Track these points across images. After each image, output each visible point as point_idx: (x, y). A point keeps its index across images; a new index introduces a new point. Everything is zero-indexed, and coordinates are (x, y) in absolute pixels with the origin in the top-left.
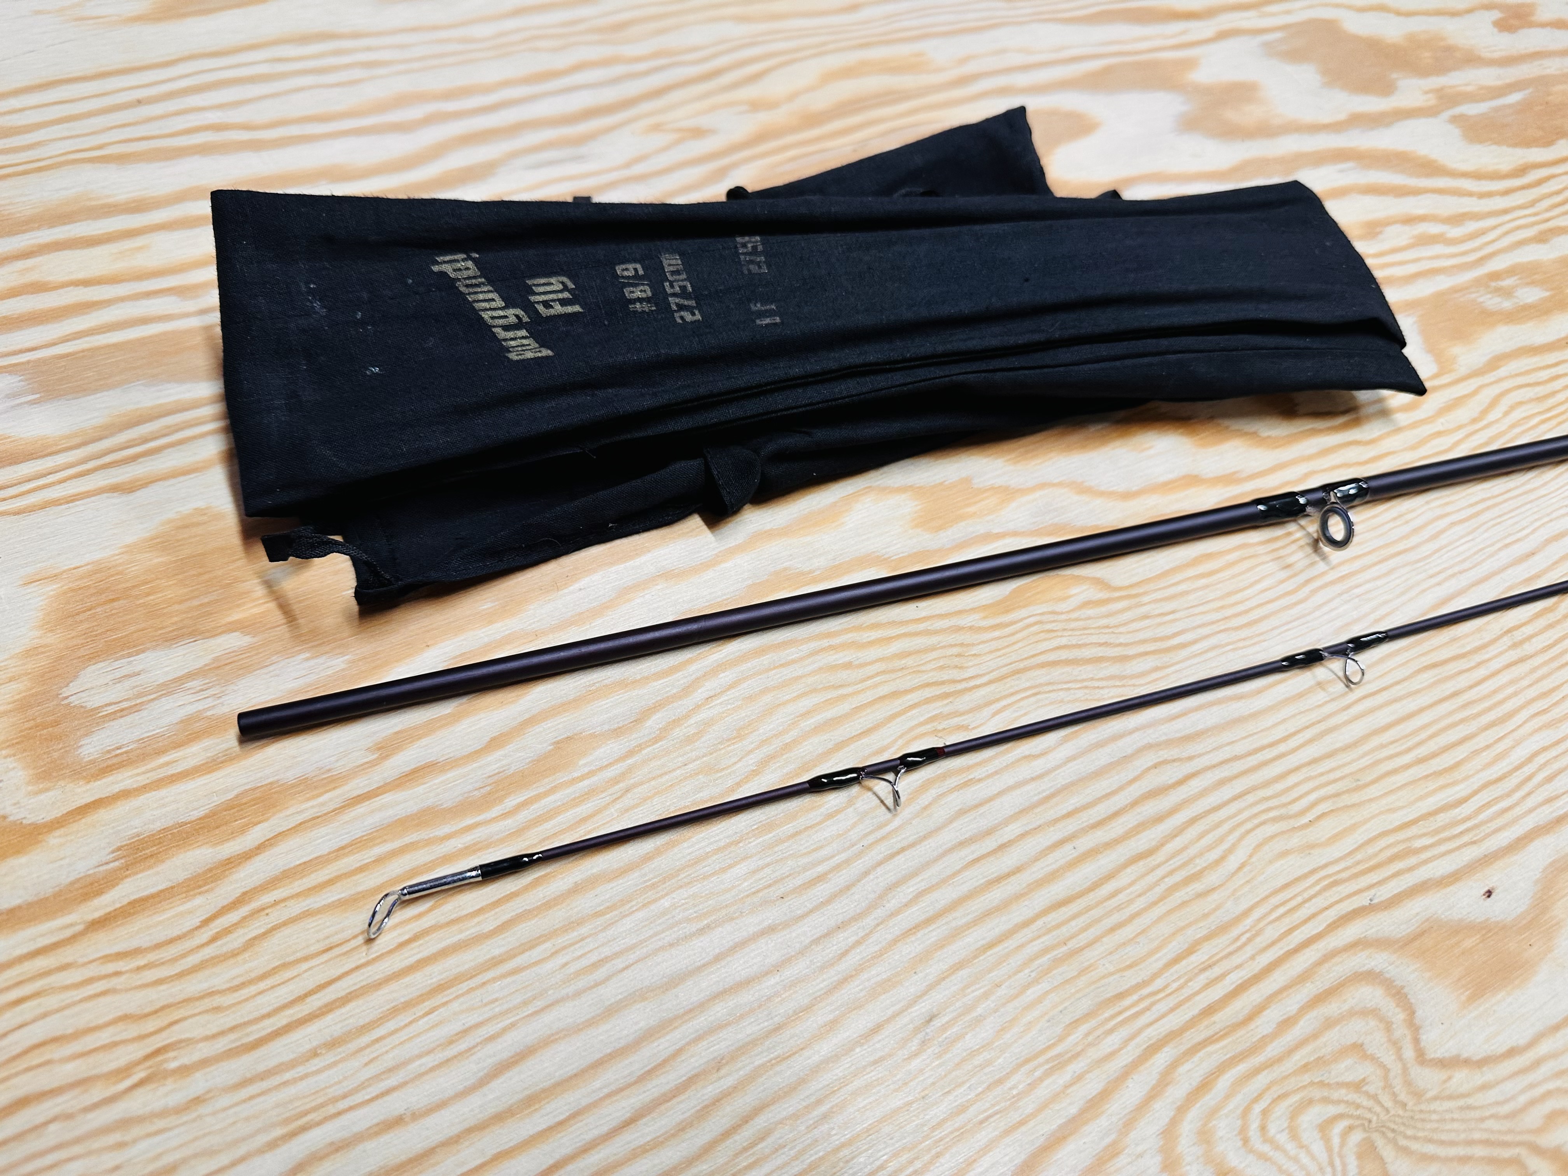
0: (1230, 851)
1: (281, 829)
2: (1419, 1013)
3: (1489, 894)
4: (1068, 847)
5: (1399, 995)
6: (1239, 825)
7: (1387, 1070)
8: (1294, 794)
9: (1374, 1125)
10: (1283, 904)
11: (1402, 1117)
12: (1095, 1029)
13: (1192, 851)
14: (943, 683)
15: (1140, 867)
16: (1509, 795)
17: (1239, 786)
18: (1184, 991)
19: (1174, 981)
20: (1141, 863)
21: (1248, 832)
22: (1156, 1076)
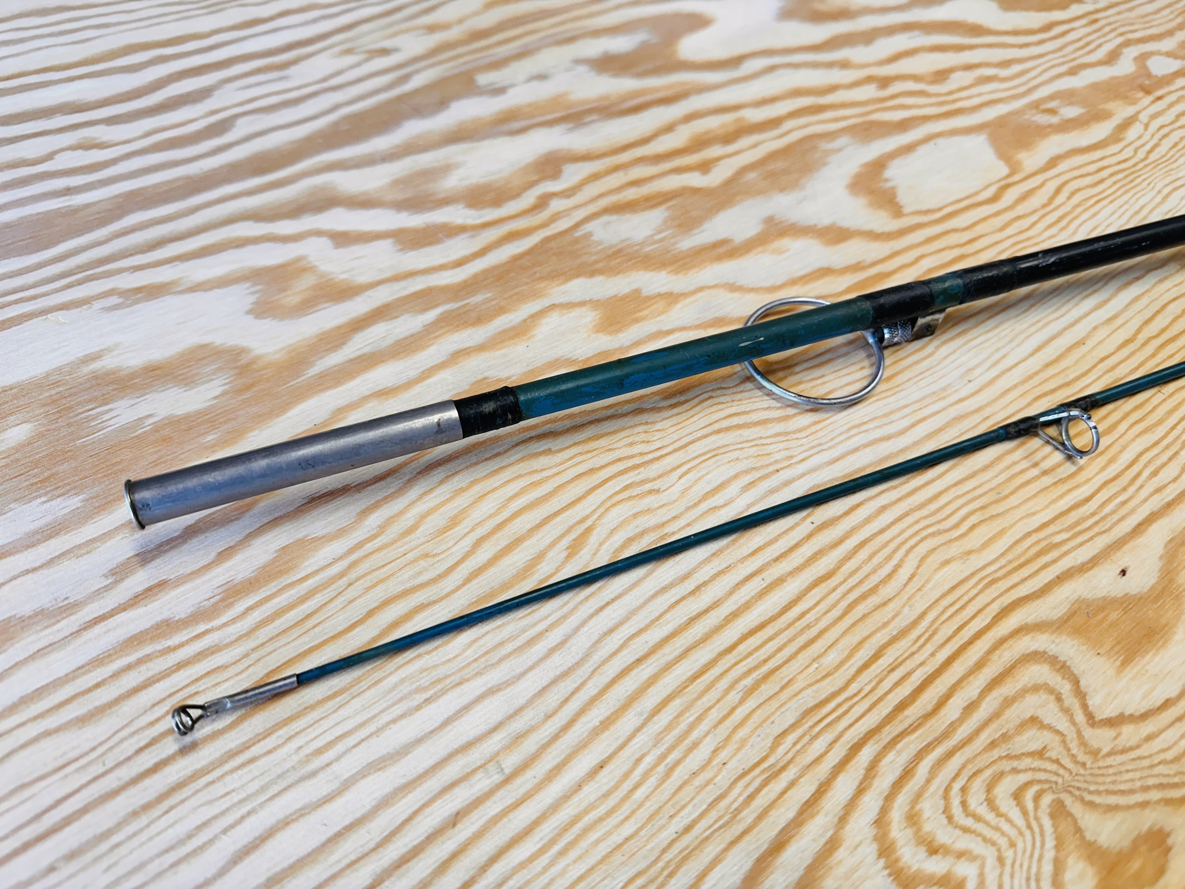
0: (899, 566)
3: (1123, 572)
5: (1064, 669)
7: (1064, 736)
8: (948, 510)
10: (951, 605)
12: (802, 736)
13: (865, 570)
14: (632, 457)
15: (822, 588)
16: (1125, 489)
19: (865, 686)
21: (913, 547)
22: (863, 772)
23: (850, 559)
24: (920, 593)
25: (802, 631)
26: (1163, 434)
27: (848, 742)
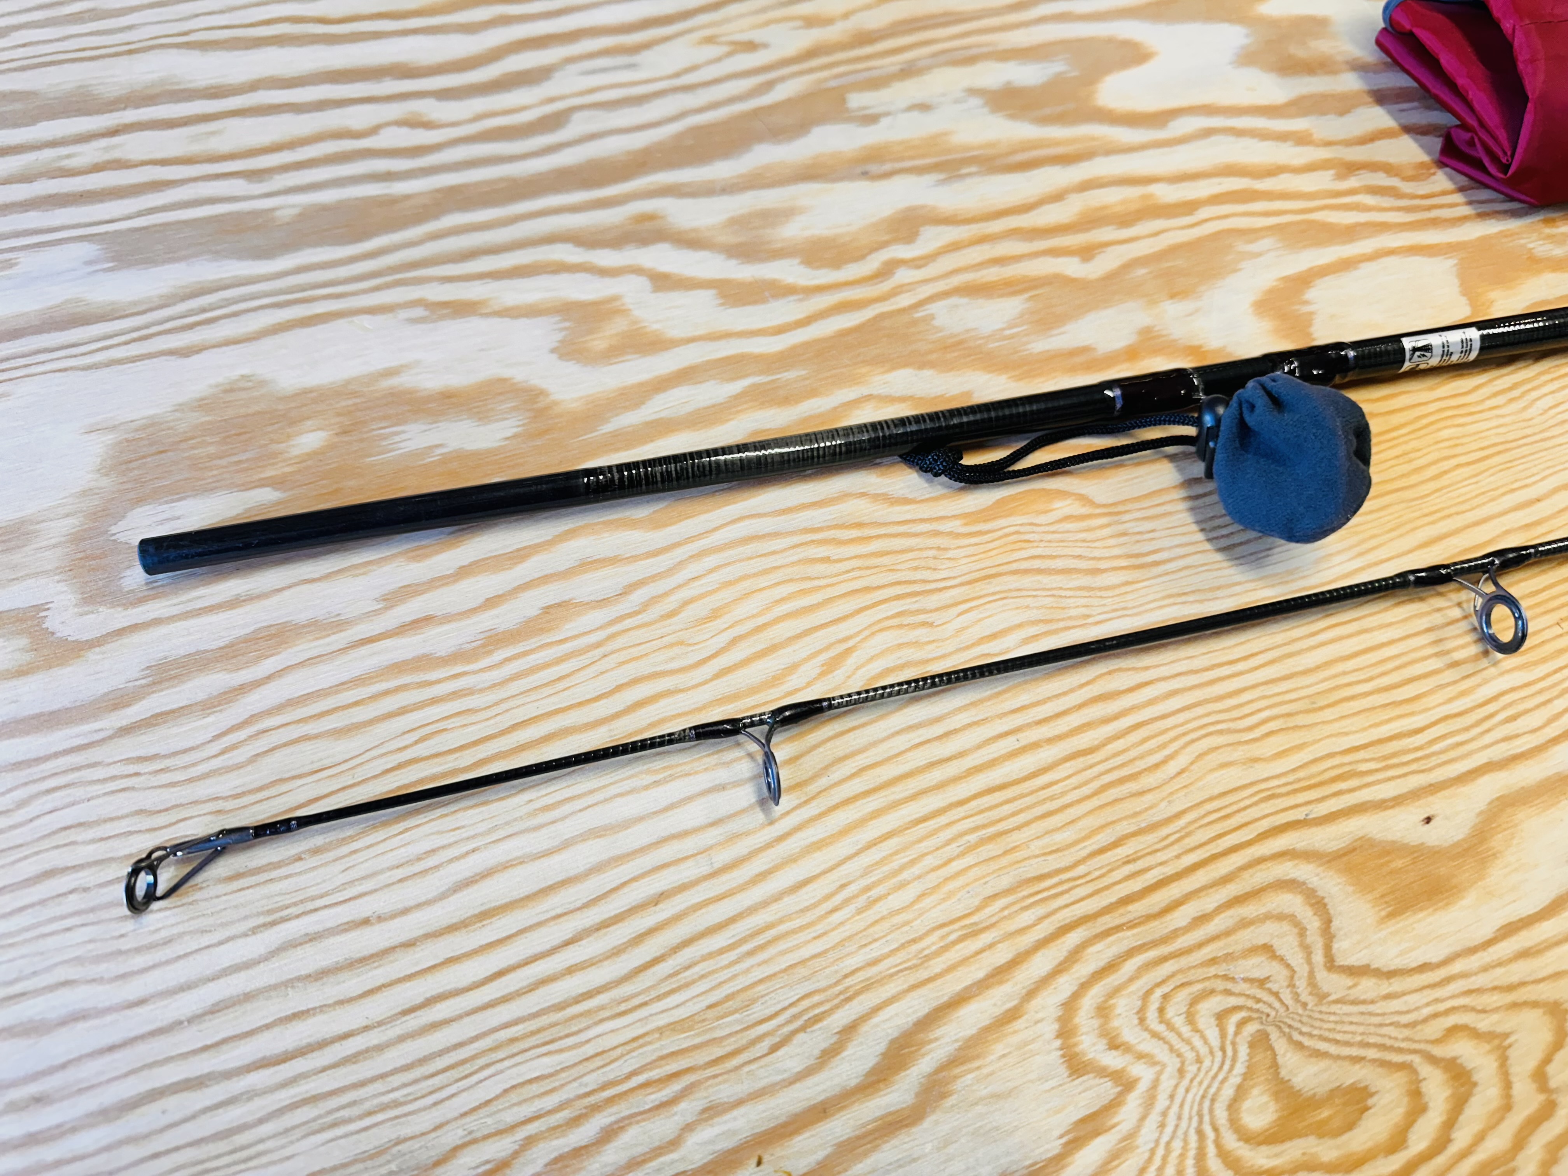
0: (1171, 757)
1: (289, 664)
2: (1335, 924)
3: (1428, 820)
4: (1012, 739)
5: (1319, 904)
6: (1184, 734)
7: (1293, 971)
8: (1247, 710)
9: (1270, 1019)
10: (1215, 811)
11: (1301, 1015)
14: (914, 582)
15: (1080, 762)
16: (1467, 729)
17: (1189, 698)
18: (1105, 879)
19: (1098, 869)
20: (1082, 759)
21: (1193, 741)
22: (1065, 954)
23: (1119, 738)
24: (1186, 790)
25: (1044, 801)
26: (1542, 674)
27: (1059, 921)
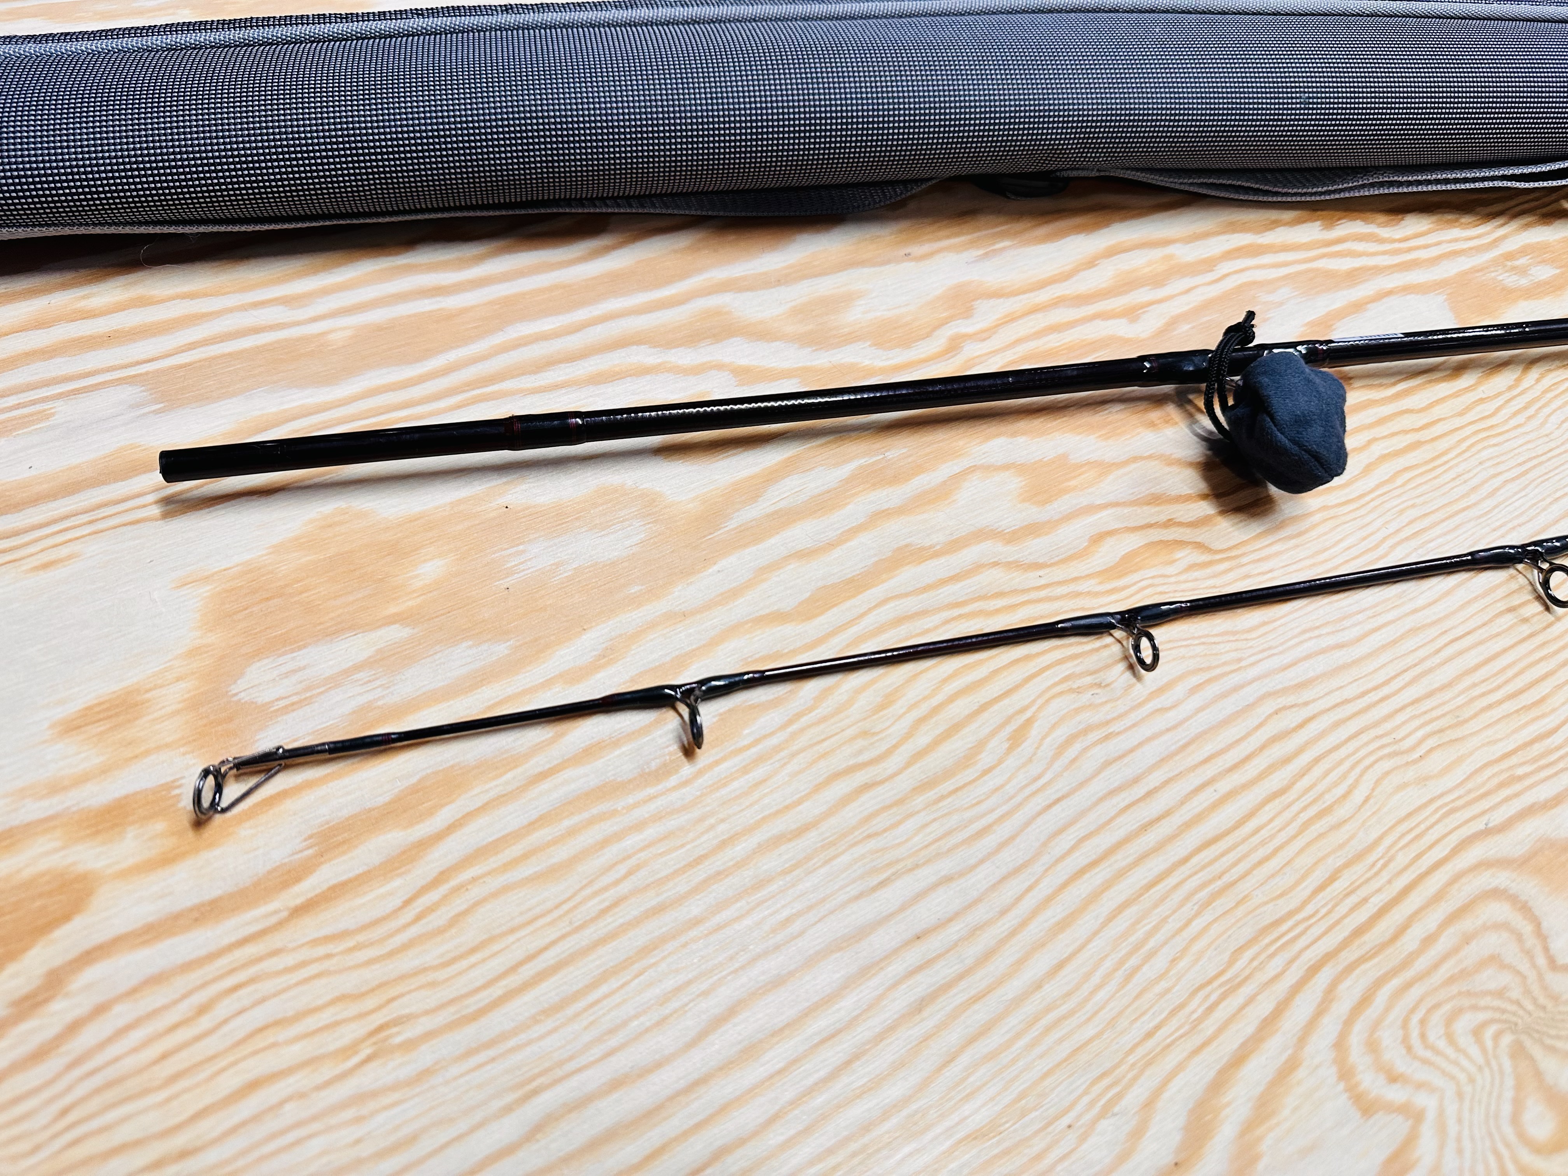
0: (1353, 787)
1: (468, 810)
4: (1210, 790)
5: (1525, 909)
6: (1358, 762)
7: (1524, 977)
8: (1403, 732)
10: (1409, 831)
11: (1543, 1019)
12: (1258, 954)
13: (1320, 788)
15: (1276, 805)
17: (1352, 727)
18: (1332, 916)
19: (1323, 906)
20: (1277, 801)
21: (1368, 768)
22: (1321, 994)
23: (1304, 775)
24: (1376, 817)
27: (1307, 962)
